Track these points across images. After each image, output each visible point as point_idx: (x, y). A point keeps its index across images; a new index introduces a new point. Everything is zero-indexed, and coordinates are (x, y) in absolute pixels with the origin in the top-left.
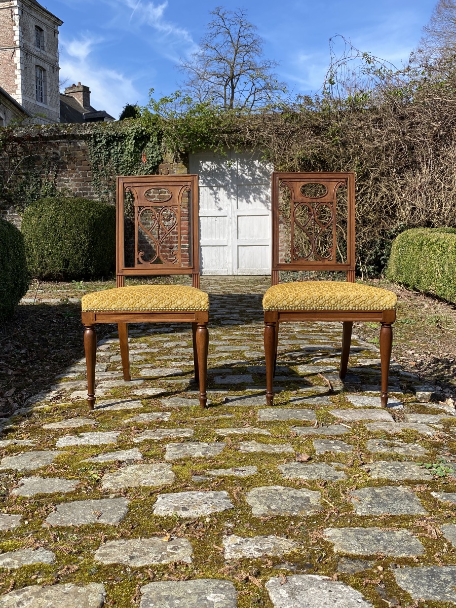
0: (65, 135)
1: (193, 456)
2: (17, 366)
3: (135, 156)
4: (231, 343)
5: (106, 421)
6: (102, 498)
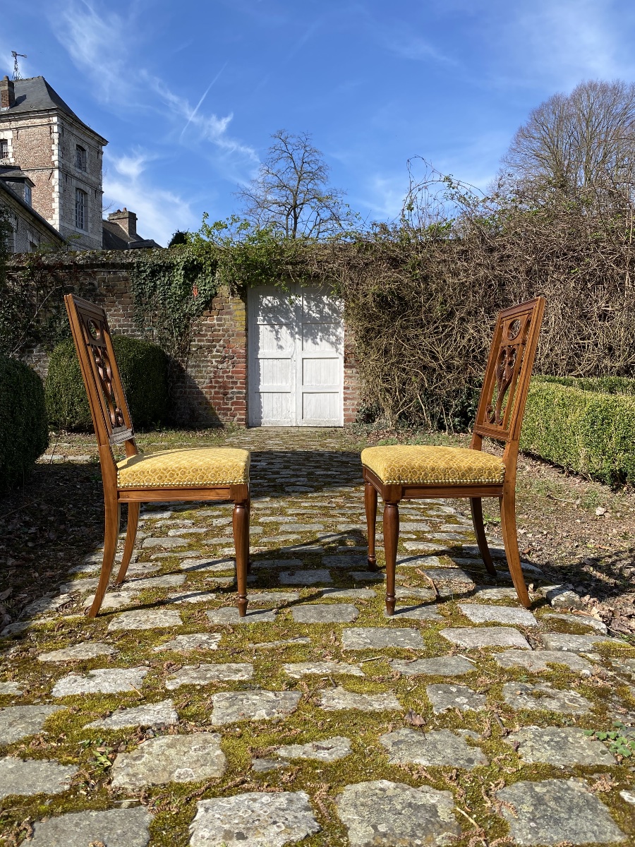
0: (104, 263)
1: (253, 719)
2: (20, 552)
3: (185, 288)
4: (298, 519)
5: (128, 649)
6: (110, 807)
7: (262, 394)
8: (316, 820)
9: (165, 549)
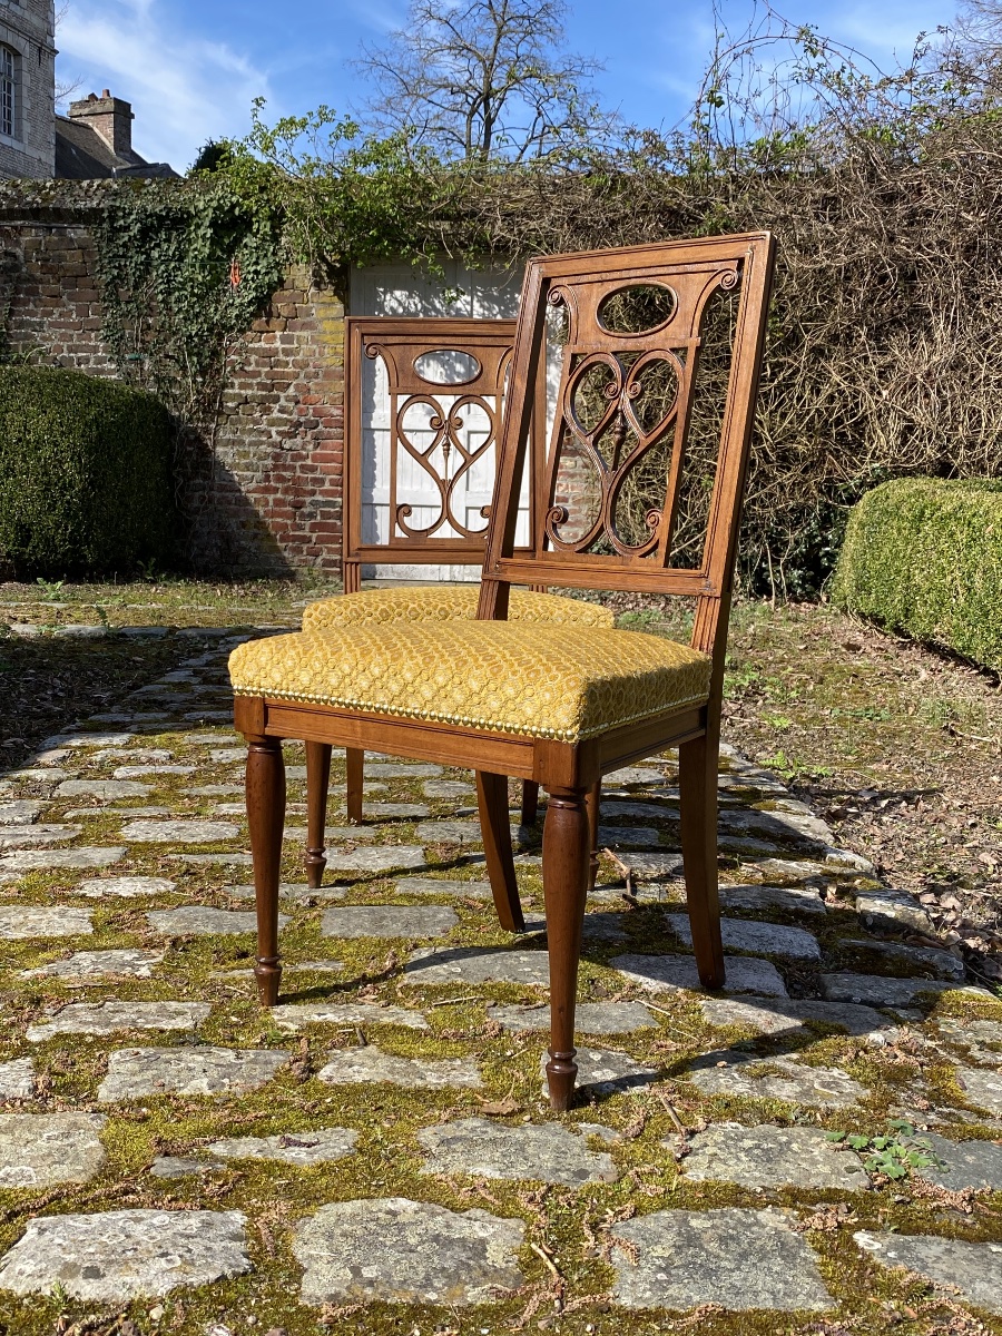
0: (37, 209)
1: (179, 1093)
3: (213, 268)
7: (378, 508)
8: (246, 1255)
9: (99, 801)
